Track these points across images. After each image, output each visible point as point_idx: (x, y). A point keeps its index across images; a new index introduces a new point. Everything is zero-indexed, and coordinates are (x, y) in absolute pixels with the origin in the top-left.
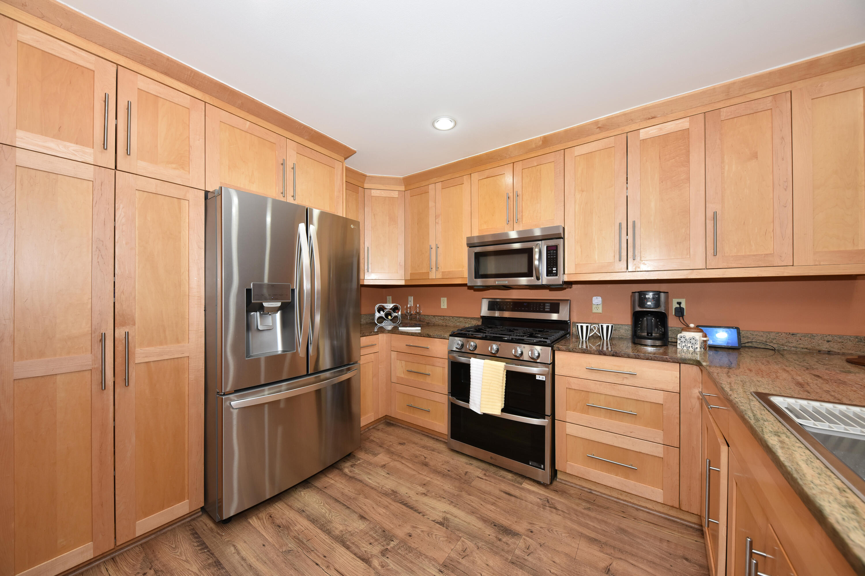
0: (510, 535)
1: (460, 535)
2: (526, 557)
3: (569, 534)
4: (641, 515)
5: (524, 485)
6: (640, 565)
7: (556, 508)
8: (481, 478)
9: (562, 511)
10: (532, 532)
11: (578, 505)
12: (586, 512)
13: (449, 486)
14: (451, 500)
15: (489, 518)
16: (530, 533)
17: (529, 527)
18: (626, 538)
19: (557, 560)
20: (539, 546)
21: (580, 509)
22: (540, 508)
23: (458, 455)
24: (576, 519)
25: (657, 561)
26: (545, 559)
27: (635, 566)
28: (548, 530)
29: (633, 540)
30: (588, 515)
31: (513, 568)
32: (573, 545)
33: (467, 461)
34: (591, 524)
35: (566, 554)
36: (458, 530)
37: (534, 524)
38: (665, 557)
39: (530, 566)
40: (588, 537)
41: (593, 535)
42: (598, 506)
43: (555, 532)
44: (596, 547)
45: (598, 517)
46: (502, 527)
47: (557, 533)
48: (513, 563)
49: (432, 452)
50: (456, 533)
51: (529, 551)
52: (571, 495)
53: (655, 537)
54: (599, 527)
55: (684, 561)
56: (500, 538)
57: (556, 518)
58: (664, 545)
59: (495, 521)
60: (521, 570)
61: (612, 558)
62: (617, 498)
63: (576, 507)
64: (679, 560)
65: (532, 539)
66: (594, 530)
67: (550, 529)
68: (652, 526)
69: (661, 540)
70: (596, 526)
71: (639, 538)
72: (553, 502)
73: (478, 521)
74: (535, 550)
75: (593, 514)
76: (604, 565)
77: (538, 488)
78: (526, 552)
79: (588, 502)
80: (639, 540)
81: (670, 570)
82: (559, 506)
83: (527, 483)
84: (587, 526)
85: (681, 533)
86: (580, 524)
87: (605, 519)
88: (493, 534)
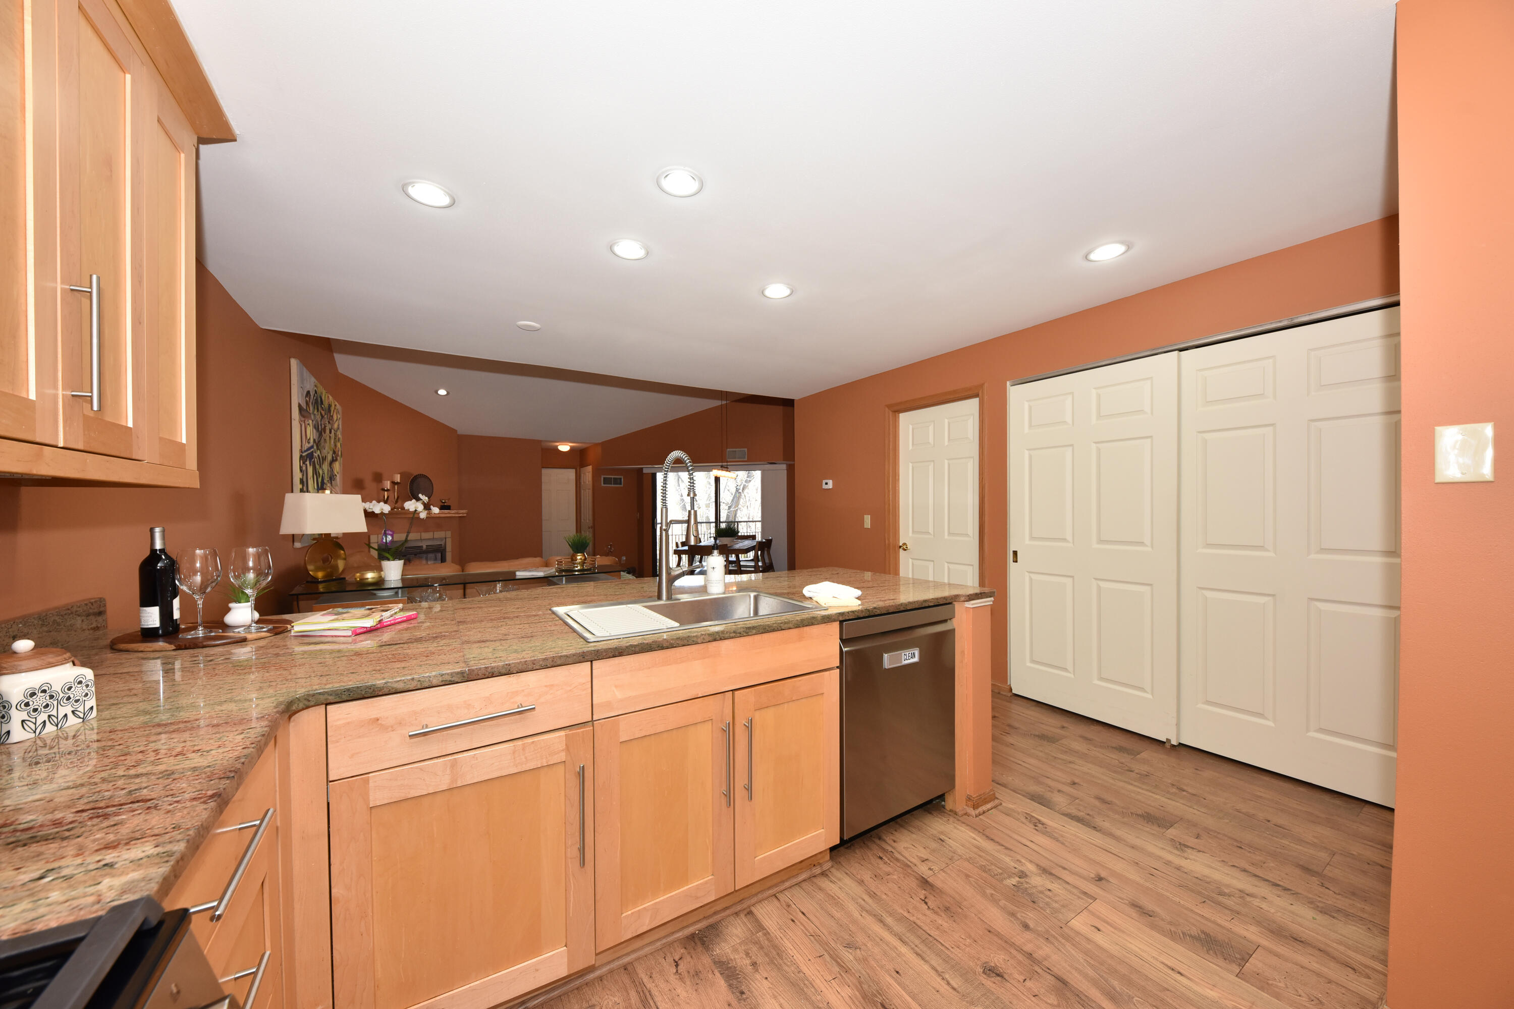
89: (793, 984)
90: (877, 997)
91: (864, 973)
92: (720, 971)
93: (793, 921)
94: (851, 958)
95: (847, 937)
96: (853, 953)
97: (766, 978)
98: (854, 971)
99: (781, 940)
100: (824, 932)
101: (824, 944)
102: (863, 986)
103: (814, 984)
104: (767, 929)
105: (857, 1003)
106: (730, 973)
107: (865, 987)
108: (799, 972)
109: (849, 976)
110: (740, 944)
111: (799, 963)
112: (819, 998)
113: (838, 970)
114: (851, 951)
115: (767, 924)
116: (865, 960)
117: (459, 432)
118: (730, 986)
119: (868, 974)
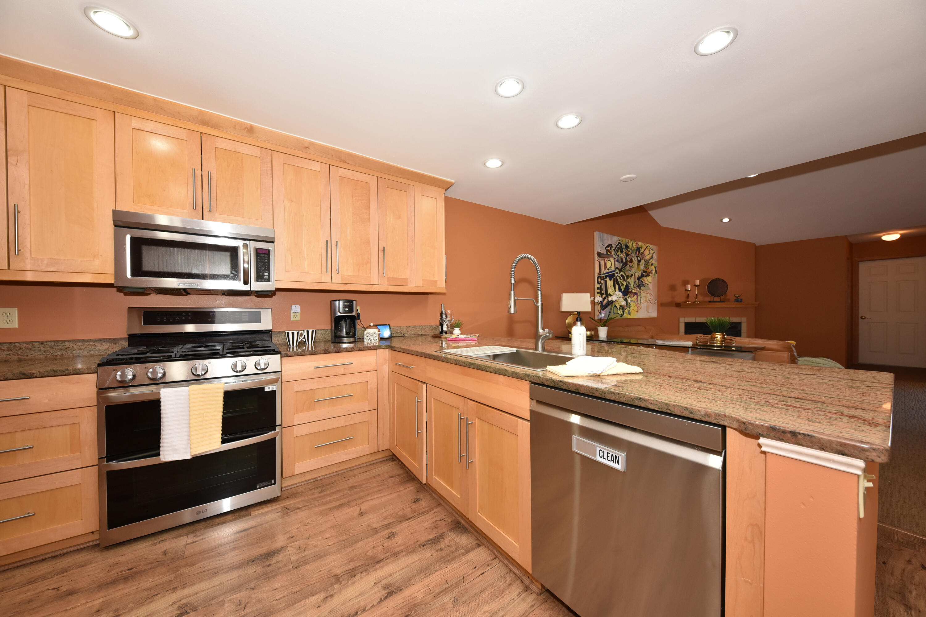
0: (276, 555)
1: (221, 599)
2: (304, 555)
3: (321, 515)
4: (355, 472)
5: (253, 513)
6: (375, 497)
7: (298, 508)
8: (193, 543)
9: (305, 506)
10: (293, 537)
11: (312, 494)
12: (322, 494)
13: (151, 580)
14: (171, 588)
15: (240, 562)
16: (293, 539)
17: (287, 536)
18: (357, 490)
19: (327, 535)
20: (307, 540)
21: (316, 495)
22: (285, 518)
23: (126, 547)
24: (319, 503)
25: (380, 488)
26: (319, 543)
27: (372, 499)
28: (305, 525)
29: (362, 488)
30: (325, 495)
31: (300, 570)
32: (330, 518)
33: (151, 542)
34: (331, 498)
35: (330, 528)
36: (213, 599)
37: (289, 531)
38: (382, 483)
39: (312, 557)
40: (335, 506)
41: (338, 503)
42: (327, 485)
43: (311, 522)
44: (345, 508)
45: (332, 492)
46: (262, 556)
47: (314, 522)
48: (297, 567)
49: (64, 574)
50: (214, 603)
51: (302, 550)
52: (302, 492)
53: (371, 478)
54: (338, 496)
55: (391, 478)
56: (268, 564)
57: (302, 514)
58: (378, 478)
59: (250, 559)
60: (308, 565)
61: (359, 505)
62: (337, 472)
63: (313, 497)
64: (389, 480)
65: (297, 541)
66: (336, 500)
67: (305, 523)
68: (365, 474)
69: (375, 477)
70: (335, 497)
71: (364, 484)
72: (291, 506)
73: (230, 574)
74: (307, 544)
75: (328, 492)
76: (357, 513)
77: (270, 506)
78: (301, 552)
79: (318, 488)
80: (364, 486)
81: (389, 488)
82: (299, 506)
83: (255, 510)
84: (330, 502)
85: (381, 467)
86: (324, 504)
87: (338, 489)
88: (259, 568)
89: (427, 568)
90: (415, 613)
91: (433, 607)
92: (437, 536)
93: (475, 568)
94: (446, 601)
95: (464, 599)
96: (449, 602)
97: (432, 555)
98: (434, 601)
99: (459, 561)
100: (468, 586)
101: (457, 585)
102: (423, 605)
103: (427, 578)
104: (467, 555)
105: (411, 600)
106: (435, 541)
107: (423, 607)
108: (435, 571)
109: (432, 597)
110: (455, 543)
111: (442, 571)
112: (417, 580)
113: (436, 592)
114: (451, 601)
115: (471, 554)
116: (444, 609)
117: (757, 245)
118: (428, 541)
119: (432, 610)
